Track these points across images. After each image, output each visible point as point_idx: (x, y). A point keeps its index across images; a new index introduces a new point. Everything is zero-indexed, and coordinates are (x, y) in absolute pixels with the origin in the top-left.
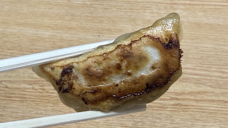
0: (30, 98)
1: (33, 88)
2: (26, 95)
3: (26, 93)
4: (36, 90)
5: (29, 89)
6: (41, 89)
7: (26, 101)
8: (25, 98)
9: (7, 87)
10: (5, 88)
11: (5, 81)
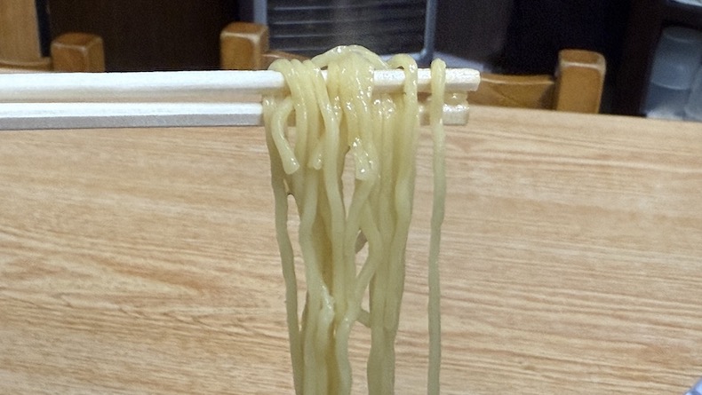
0: (110, 327)
1: (121, 310)
2: (104, 321)
3: (105, 318)
4: (125, 312)
5: (113, 310)
6: (137, 312)
7: (102, 331)
8: (100, 326)
9: (69, 305)
10: (65, 306)
11: (68, 294)
